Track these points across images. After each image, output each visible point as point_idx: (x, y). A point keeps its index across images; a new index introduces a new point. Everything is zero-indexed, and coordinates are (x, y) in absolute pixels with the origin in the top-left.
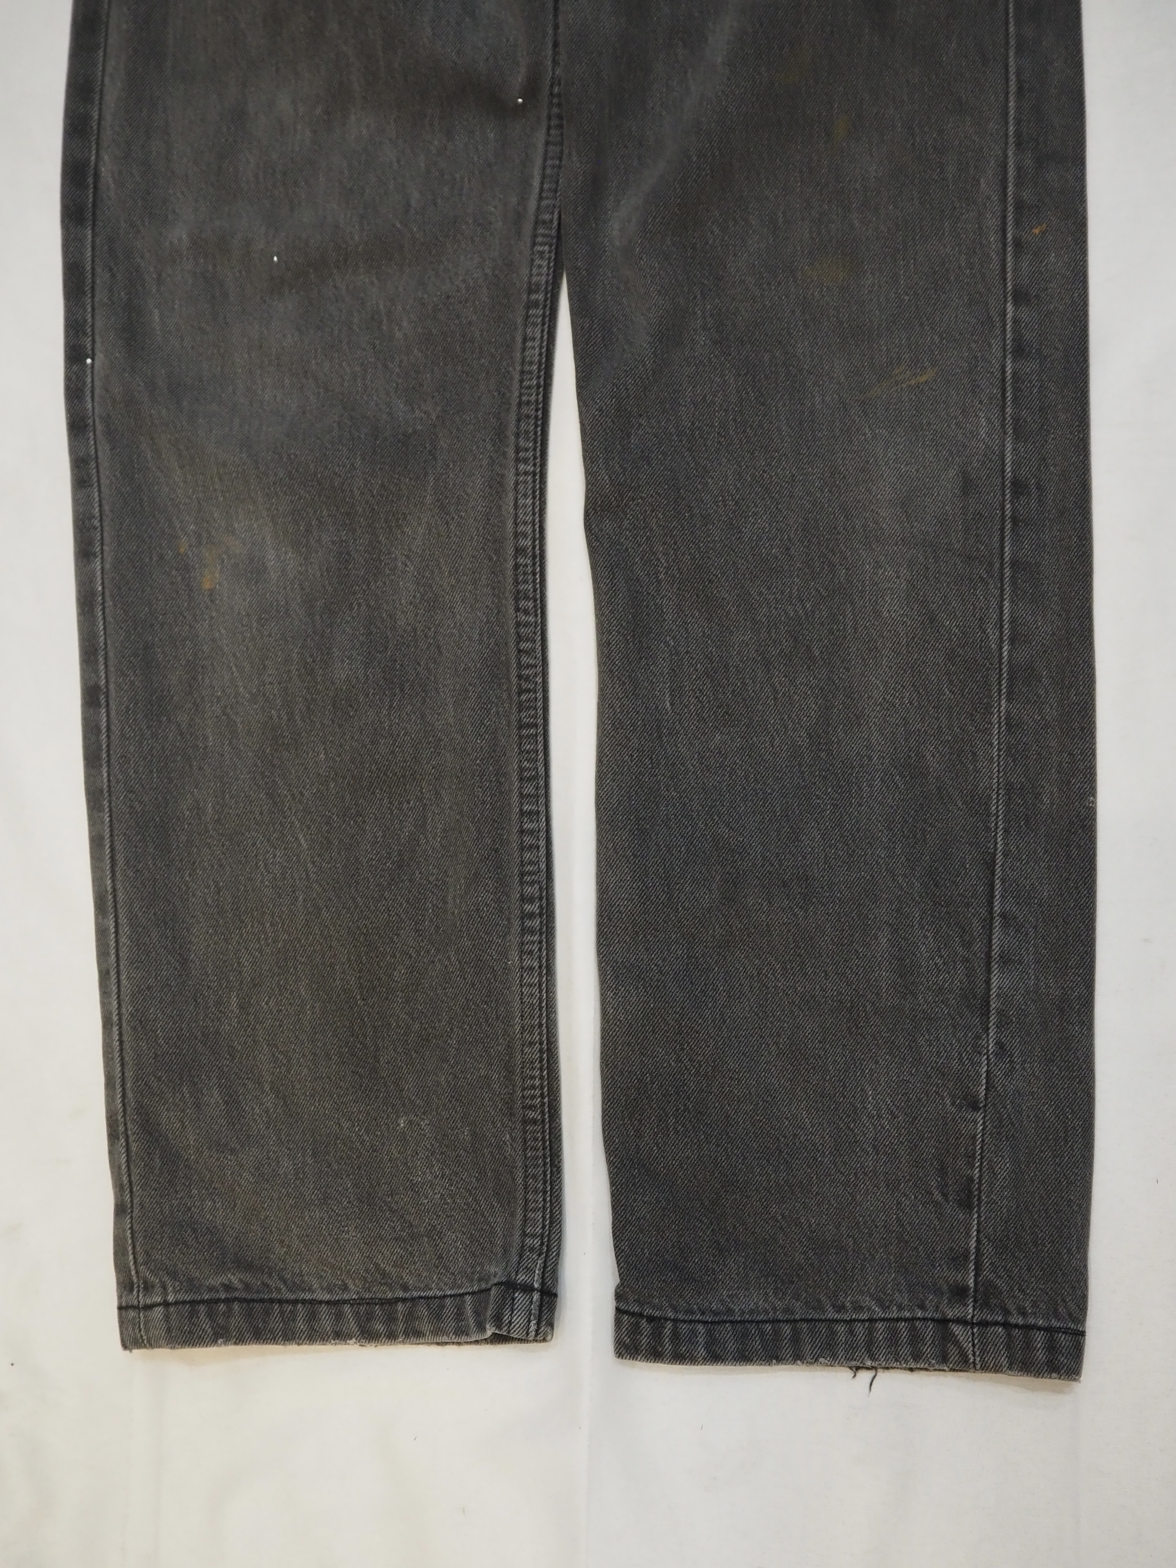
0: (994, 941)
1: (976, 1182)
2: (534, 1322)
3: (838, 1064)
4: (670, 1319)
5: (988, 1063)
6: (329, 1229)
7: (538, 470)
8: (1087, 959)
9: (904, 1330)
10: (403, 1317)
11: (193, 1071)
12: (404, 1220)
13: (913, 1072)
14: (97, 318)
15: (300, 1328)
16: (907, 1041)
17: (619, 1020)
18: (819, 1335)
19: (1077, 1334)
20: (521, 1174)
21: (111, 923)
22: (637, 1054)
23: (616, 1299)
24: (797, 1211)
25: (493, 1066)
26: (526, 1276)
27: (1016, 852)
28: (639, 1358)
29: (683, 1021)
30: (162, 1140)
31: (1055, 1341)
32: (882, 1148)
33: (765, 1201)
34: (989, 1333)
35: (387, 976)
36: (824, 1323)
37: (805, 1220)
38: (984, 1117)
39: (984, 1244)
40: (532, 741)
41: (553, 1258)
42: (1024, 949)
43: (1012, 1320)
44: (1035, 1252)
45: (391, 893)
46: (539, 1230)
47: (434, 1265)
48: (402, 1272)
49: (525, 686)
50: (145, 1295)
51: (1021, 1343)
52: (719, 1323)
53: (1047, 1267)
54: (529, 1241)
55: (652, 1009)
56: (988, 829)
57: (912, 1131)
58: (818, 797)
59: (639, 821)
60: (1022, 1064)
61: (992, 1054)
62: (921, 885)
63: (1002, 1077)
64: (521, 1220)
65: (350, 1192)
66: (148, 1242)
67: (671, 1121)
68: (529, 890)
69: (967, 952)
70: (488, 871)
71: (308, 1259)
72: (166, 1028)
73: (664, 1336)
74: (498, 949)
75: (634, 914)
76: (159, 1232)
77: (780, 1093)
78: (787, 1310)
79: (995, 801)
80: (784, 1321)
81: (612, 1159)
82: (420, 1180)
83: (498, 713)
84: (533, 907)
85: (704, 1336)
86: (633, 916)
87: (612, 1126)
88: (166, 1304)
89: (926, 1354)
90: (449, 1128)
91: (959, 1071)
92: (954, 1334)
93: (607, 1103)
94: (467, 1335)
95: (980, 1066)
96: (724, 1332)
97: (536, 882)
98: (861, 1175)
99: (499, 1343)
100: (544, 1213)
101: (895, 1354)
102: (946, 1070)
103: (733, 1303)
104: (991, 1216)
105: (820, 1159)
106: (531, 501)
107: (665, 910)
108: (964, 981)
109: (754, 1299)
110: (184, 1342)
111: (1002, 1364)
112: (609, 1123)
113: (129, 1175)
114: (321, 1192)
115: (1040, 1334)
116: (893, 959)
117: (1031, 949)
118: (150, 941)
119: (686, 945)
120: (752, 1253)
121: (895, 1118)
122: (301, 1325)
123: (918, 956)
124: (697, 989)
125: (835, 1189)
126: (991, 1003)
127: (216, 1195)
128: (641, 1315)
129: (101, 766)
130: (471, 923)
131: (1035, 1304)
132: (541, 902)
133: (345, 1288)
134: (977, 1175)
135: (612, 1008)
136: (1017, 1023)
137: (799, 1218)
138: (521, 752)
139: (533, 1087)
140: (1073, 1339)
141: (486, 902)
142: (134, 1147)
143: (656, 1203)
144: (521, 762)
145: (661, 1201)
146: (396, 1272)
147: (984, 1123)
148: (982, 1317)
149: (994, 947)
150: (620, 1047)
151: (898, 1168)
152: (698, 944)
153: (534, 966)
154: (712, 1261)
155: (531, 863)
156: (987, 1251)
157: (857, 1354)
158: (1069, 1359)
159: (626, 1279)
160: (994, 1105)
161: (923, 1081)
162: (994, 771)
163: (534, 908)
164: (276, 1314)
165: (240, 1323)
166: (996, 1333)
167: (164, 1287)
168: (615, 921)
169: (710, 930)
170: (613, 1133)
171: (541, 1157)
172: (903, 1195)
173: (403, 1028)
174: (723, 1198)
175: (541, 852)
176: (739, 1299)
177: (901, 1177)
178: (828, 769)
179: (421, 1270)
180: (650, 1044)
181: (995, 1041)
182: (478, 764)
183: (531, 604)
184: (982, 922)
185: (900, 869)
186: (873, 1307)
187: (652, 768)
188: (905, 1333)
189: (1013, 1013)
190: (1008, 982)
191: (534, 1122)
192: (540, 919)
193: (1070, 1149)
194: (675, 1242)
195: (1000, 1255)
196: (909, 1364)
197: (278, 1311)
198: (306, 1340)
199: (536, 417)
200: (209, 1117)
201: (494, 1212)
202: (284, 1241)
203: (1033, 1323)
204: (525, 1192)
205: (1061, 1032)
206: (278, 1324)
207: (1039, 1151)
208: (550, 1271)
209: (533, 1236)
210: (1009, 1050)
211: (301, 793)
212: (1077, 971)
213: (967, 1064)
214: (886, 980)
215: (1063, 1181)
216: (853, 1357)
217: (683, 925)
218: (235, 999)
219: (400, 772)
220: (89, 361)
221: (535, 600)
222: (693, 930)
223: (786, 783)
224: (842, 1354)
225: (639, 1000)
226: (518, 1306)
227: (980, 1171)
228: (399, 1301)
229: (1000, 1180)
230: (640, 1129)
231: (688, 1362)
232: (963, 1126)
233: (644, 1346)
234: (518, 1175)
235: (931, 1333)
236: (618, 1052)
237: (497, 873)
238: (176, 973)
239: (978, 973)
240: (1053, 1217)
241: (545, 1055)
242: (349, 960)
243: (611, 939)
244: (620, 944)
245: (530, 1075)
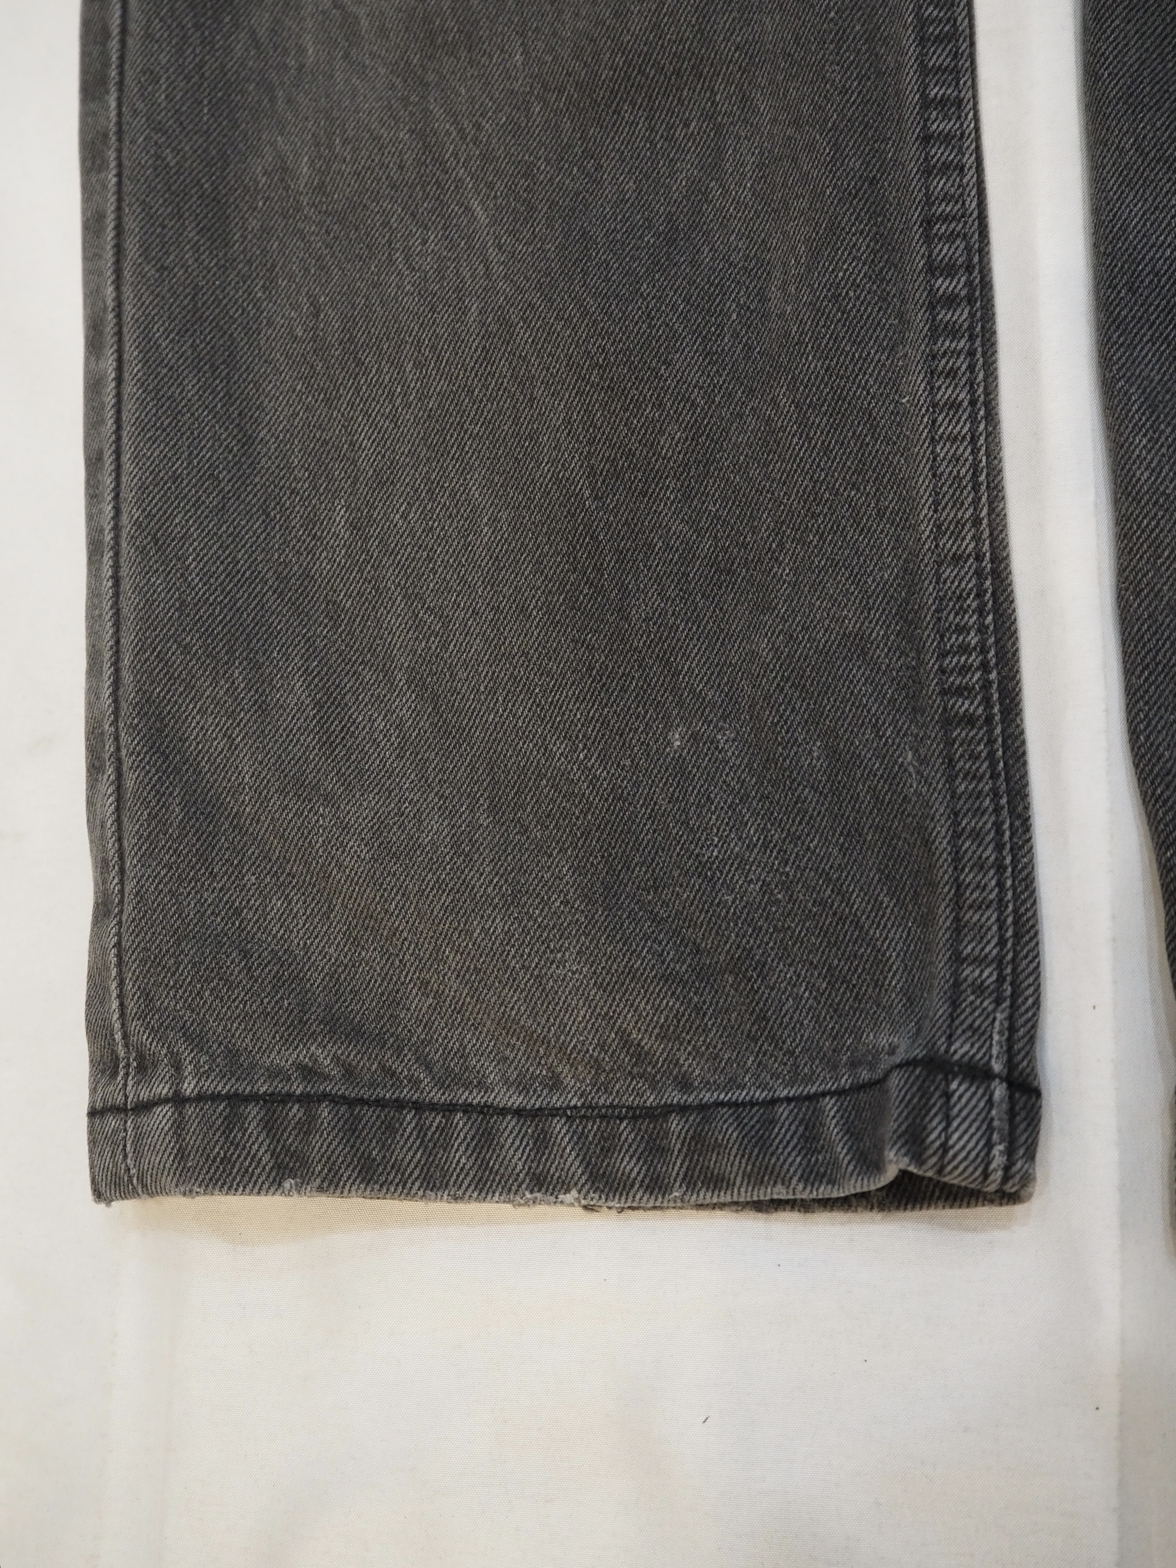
2: (1001, 1147)
6: (522, 955)
10: (683, 1145)
11: (255, 641)
12: (682, 940)
15: (459, 1161)
17: (1164, 492)
20: (944, 830)
21: (110, 362)
25: (872, 612)
26: (972, 1045)
30: (187, 771)
35: (645, 445)
41: (1024, 1013)
45: (654, 286)
46: (992, 950)
47: (748, 1036)
48: (678, 1050)
50: (138, 1083)
54: (969, 972)
64: (948, 928)
65: (568, 882)
66: (148, 972)
68: (945, 251)
70: (856, 219)
71: (478, 1020)
72: (204, 555)
74: (879, 373)
76: (172, 951)
81: (1159, 791)
82: (715, 854)
84: (954, 283)
87: (1154, 723)
88: (178, 1100)
90: (780, 744)
93: (1142, 672)
94: (832, 1182)
97: (958, 235)
99: (898, 1208)
100: (1001, 913)
110: (211, 1180)
112: (1146, 716)
113: (120, 840)
114: (506, 881)
118: (180, 394)
122: (461, 1157)
127: (294, 887)
129: (107, 92)
130: (821, 323)
132: (971, 275)
133: (555, 1083)
135: (1146, 469)
139: (964, 649)
141: (855, 280)
142: (130, 782)
144: (921, 7)
146: (664, 1049)
150: (1166, 554)
153: (960, 398)
155: (947, 198)
163: (957, 285)
164: (408, 1130)
165: (333, 1147)
167: (178, 1067)
168: (1146, 293)
170: (1157, 737)
171: (988, 795)
173: (677, 550)
175: (968, 177)
179: (719, 1046)
182: (832, 20)
191: (970, 720)
192: (968, 308)
197: (413, 1125)
198: (470, 1190)
200: (284, 730)
201: (883, 916)
202: (428, 983)
204: (956, 868)
206: (411, 1154)
208: (1023, 1038)
209: (980, 961)
211: (479, 127)
218: (342, 512)
219: (671, 64)
226: (961, 1111)
228: (671, 1112)
234: (939, 832)
238: (230, 457)
241: (988, 583)
242: (568, 422)
243: (1136, 334)
244: (1153, 345)
245: (957, 625)
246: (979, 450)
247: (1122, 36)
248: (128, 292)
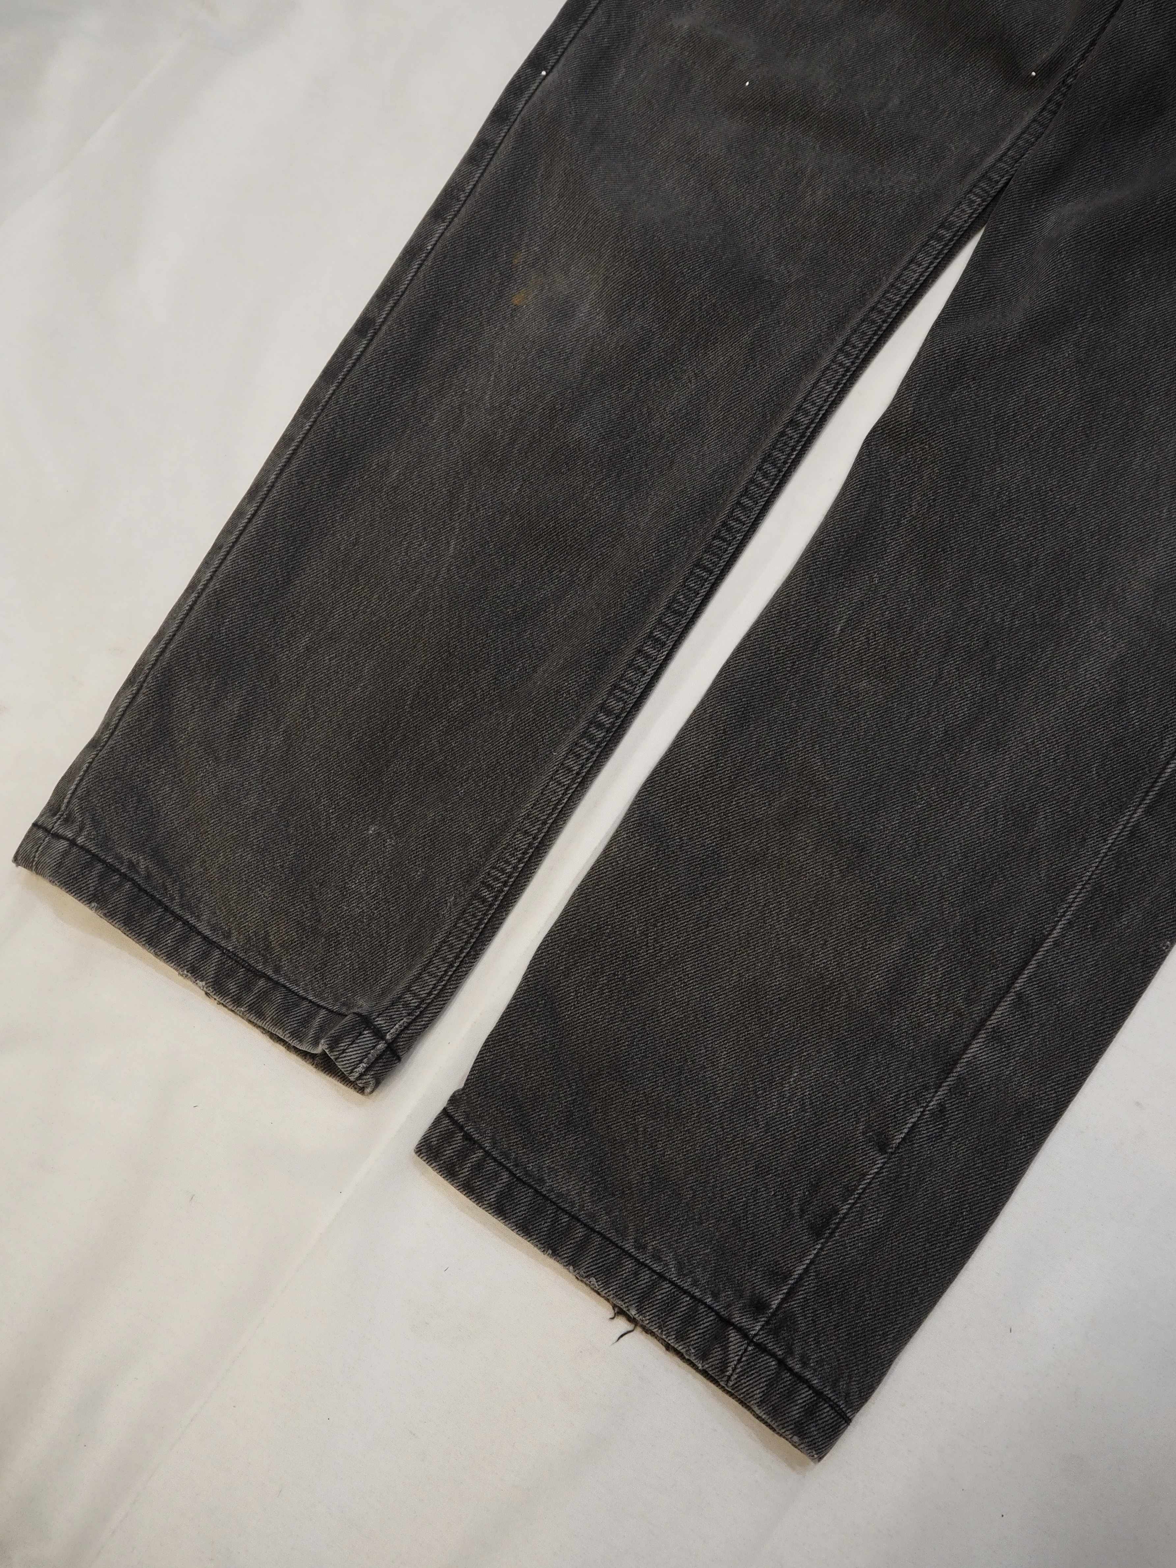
0: (996, 1012)
1: (839, 1216)
2: (365, 1065)
3: (784, 1030)
4: (484, 1149)
5: (920, 1117)
6: (249, 876)
7: (853, 369)
8: (1073, 1083)
9: (685, 1304)
10: (258, 992)
11: (231, 672)
12: (317, 913)
13: (846, 1081)
14: (573, 45)
15: (167, 941)
16: (858, 1051)
17: (617, 861)
18: (606, 1256)
19: (842, 1417)
20: (441, 936)
21: (252, 509)
22: (613, 902)
23: (450, 1100)
24: (660, 1134)
25: (481, 831)
26: (385, 1023)
27: (1068, 947)
28: (434, 1165)
29: (672, 900)
30: (166, 709)
31: (818, 1408)
32: (774, 1130)
33: (637, 1106)
34: (761, 1359)
35: (445, 699)
36: (617, 1249)
37: (662, 1147)
38: (884, 1163)
39: (810, 1277)
40: (699, 583)
41: (418, 1026)
42: (1019, 1037)
43: (790, 1362)
44: (852, 1314)
45: (495, 634)
46: (423, 994)
47: (314, 967)
48: (284, 955)
49: (723, 533)
50: (61, 825)
51: (785, 1389)
52: (524, 1183)
53: (855, 1336)
54: (408, 997)
55: (652, 871)
56: (1055, 912)
57: (811, 1133)
58: (919, 788)
59: (748, 707)
60: (951, 1139)
61: (929, 1110)
62: (962, 921)
63: (924, 1137)
64: (415, 975)
65: (289, 859)
66: (95, 782)
67: (603, 980)
68: (612, 703)
69: (965, 1007)
70: (588, 665)
71: (215, 890)
72: (235, 622)
73: (468, 1160)
74: (553, 735)
75: (691, 781)
76: (110, 780)
77: (715, 1021)
78: (592, 1216)
79: (1077, 891)
80: (582, 1223)
81: (529, 976)
82: (353, 886)
83: (686, 542)
84: (606, 719)
85: (504, 1185)
86: (689, 782)
87: (549, 949)
88: (73, 843)
89: (691, 1339)
90: (408, 860)
91: (888, 1106)
92: (729, 1338)
93: (559, 926)
94: (301, 1041)
95: (911, 1115)
96: (523, 1194)
97: (623, 700)
98: (738, 1141)
99: (322, 1070)
100: (438, 983)
101: (662, 1321)
102: (877, 1098)
103: (548, 1176)
104: (833, 1255)
105: (711, 1102)
106: (831, 389)
107: (720, 795)
108: (946, 1031)
109: (570, 1185)
110: (64, 882)
111: (754, 1395)
112: (547, 944)
113: (120, 720)
114: (265, 841)
115: (807, 1392)
116: (894, 969)
117: (1026, 1042)
118: (271, 544)
119: (718, 839)
120: (595, 1145)
121: (803, 1111)
122: (169, 940)
123: (918, 981)
124: (702, 882)
125: (706, 1138)
126: (958, 1065)
127: (179, 786)
128: (461, 1128)
129: (332, 383)
130: (545, 699)
131: (820, 1362)
132: (616, 720)
133: (228, 936)
134: (844, 1211)
135: (618, 847)
136: (970, 1099)
137: (658, 1141)
138: (684, 585)
139: (503, 871)
140: (836, 1418)
141: (570, 690)
142: (140, 698)
143: (542, 1041)
144: (678, 593)
145: (547, 1042)
146: (279, 951)
147: (881, 1168)
148: (764, 1341)
149: (992, 1018)
150: (602, 886)
151: (776, 1158)
152: (728, 845)
153: (574, 769)
154: (555, 1126)
155: (629, 682)
156: (808, 1285)
157: (627, 1297)
158: (820, 1433)
159: (469, 1087)
160: (901, 1158)
161: (851, 1094)
162: (1093, 865)
163: (606, 720)
164: (156, 915)
165: (121, 901)
166: (767, 1363)
167: (81, 829)
168: (671, 777)
169: (748, 839)
170: (546, 955)
171: (468, 934)
172: (765, 1185)
173: (428, 752)
174: (603, 1078)
175: (644, 679)
176: (557, 1176)
177: (773, 1168)
178: (944, 770)
179: (301, 964)
180: (629, 901)
181: (939, 1101)
182: (640, 573)
183: (774, 471)
184: (995, 989)
185: (952, 896)
186: (671, 1266)
187: (789, 672)
188: (684, 1308)
189: (972, 1088)
190: (985, 1057)
191: (484, 900)
192: (605, 733)
193: (946, 1243)
194: (535, 1086)
195: (818, 1296)
196: (669, 1338)
197: (159, 914)
198: (164, 955)
199: (880, 327)
200: (218, 718)
201: (397, 955)
202: (206, 862)
203: (808, 1377)
204: (434, 954)
205: (1005, 1132)
206: (150, 925)
207: (914, 1227)
208: (408, 1034)
209: (415, 995)
210: (947, 1118)
211: (478, 509)
212: (1056, 1087)
213: (900, 1105)
214: (875, 983)
215: (921, 1268)
216: (623, 1297)
217: (727, 819)
218: (307, 639)
219: (571, 541)
220: (544, 73)
221: (780, 471)
222: (732, 830)
223: (898, 758)
224: (614, 1287)
225: (646, 856)
226: (360, 1042)
227: (850, 1209)
228: (264, 977)
229: (863, 1229)
230: (571, 969)
231: (473, 1198)
232: (860, 1159)
233: (445, 1157)
234: (439, 936)
235: (708, 1324)
236: (597, 889)
237: (595, 672)
238: (275, 585)
239: (963, 1032)
240: (890, 1294)
241: (531, 851)
242: (422, 667)
243: (657, 790)
244: (661, 799)
245: (507, 859)
246: (566, 795)
247: (742, 663)
248: (279, 485)
